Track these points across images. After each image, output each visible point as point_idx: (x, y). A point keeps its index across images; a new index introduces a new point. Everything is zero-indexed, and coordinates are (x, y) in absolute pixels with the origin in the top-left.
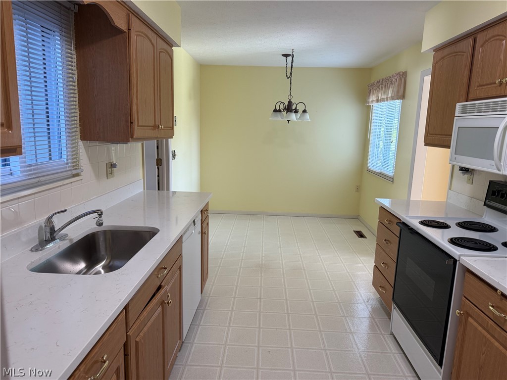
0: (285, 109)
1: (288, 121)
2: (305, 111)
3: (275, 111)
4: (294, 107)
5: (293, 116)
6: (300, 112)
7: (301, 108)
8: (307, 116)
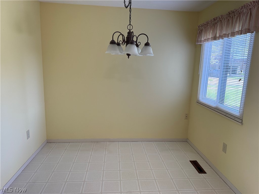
0: (124, 41)
1: (129, 55)
2: (147, 44)
3: (113, 42)
4: (135, 39)
5: (135, 50)
6: (142, 45)
7: (142, 40)
8: (150, 49)
